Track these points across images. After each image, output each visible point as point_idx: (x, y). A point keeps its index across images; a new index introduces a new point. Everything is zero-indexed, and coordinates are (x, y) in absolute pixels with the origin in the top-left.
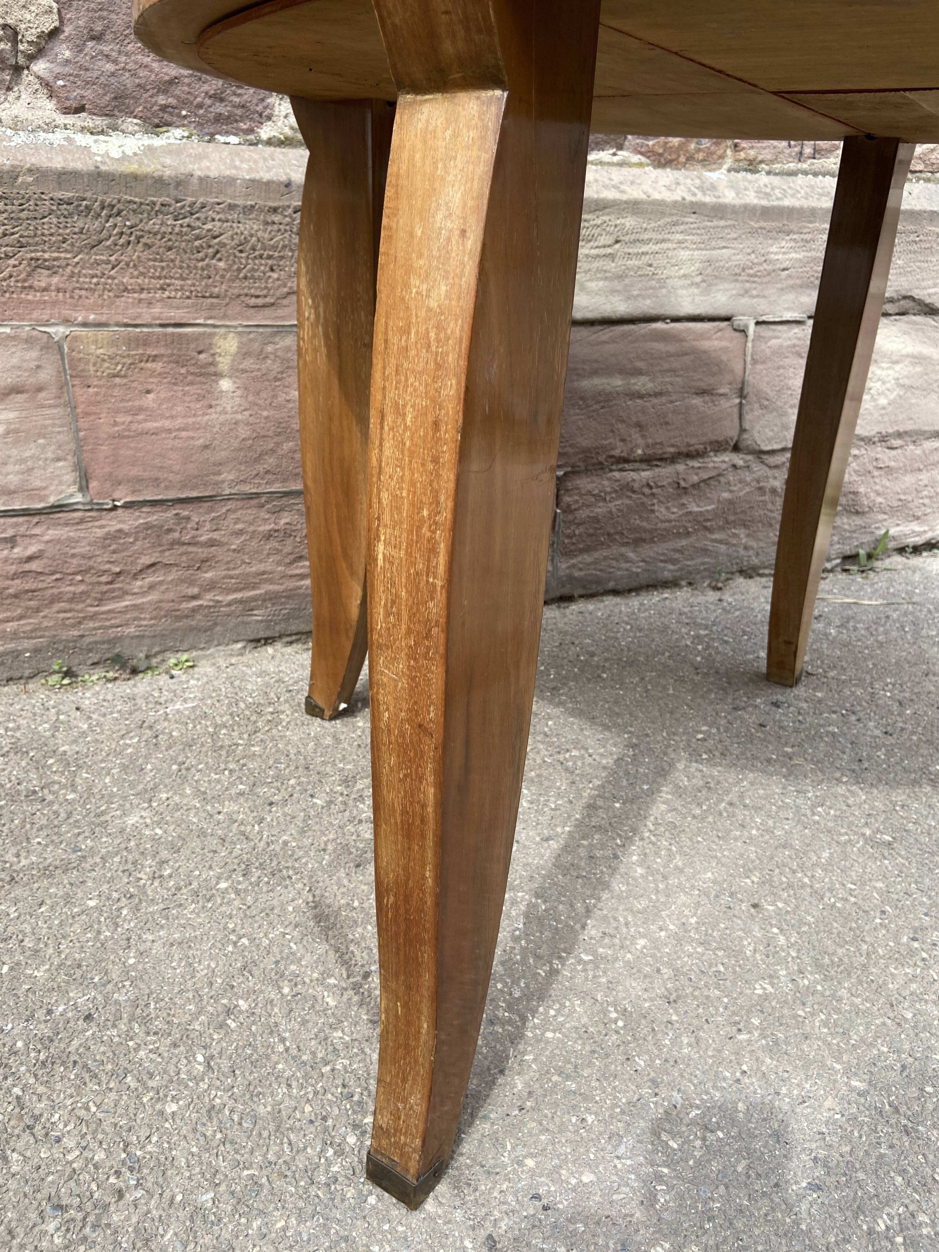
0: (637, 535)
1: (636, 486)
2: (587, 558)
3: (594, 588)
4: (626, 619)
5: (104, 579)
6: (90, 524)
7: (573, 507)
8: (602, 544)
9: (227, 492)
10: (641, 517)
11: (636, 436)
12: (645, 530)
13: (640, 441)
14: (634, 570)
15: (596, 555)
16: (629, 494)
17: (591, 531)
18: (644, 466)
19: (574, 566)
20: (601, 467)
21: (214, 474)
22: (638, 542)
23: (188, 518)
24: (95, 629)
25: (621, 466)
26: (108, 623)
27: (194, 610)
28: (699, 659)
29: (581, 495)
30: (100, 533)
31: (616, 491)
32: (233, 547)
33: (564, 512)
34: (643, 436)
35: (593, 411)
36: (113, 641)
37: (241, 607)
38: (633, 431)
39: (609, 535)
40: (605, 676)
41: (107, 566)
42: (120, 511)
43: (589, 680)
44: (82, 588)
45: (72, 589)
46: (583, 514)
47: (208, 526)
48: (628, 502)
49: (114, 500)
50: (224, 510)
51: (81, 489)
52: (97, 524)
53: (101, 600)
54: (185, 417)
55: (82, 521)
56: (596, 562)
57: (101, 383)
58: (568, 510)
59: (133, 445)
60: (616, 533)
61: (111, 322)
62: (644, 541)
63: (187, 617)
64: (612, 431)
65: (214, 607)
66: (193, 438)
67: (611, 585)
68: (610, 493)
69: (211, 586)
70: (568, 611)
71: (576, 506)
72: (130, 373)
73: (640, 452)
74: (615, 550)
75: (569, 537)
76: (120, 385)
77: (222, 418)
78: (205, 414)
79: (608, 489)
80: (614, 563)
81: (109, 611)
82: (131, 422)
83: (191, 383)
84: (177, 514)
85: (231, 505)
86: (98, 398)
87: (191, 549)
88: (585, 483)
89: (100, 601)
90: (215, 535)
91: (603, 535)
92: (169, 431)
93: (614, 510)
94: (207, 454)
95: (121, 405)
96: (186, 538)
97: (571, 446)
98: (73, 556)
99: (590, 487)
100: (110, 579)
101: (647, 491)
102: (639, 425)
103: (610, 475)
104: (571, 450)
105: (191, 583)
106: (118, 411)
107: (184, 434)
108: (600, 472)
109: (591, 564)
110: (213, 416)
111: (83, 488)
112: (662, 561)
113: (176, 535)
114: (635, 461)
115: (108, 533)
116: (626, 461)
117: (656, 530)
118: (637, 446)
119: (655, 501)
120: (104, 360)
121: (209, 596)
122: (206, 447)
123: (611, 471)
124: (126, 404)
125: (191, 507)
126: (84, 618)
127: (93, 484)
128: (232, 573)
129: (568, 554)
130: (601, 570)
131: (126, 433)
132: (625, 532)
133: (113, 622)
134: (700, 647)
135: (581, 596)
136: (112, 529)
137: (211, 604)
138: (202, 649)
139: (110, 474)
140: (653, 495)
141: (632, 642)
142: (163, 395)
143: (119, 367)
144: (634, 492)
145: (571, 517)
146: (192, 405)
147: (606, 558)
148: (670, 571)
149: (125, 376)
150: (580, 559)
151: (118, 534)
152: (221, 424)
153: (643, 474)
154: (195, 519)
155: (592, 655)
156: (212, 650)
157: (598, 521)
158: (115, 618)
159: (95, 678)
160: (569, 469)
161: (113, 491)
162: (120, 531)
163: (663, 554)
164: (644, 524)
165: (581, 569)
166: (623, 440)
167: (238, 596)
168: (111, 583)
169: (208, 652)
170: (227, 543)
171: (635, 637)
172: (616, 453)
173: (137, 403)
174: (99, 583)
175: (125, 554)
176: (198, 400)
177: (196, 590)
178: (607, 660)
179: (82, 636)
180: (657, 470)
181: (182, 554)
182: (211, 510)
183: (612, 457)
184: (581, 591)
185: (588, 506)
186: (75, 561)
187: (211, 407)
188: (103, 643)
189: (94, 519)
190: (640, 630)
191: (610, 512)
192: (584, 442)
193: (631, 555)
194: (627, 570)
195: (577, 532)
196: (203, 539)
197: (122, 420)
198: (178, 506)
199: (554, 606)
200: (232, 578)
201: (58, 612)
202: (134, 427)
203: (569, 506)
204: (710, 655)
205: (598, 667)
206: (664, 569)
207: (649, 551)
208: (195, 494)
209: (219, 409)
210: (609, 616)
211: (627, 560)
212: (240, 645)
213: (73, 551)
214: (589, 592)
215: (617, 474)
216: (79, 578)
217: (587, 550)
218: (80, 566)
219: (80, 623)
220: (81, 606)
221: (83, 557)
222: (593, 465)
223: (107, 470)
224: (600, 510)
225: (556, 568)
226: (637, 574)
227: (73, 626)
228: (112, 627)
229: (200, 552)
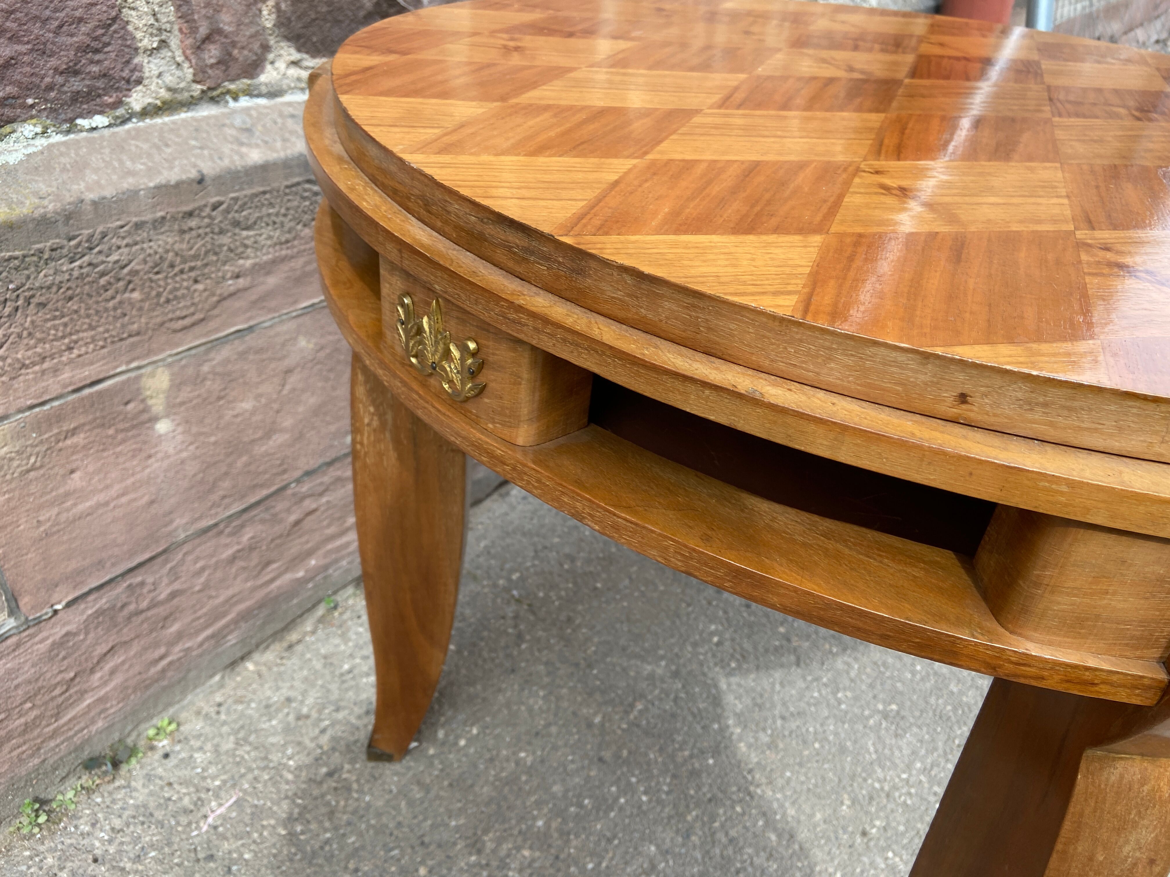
5: (57, 692)
6: (29, 644)
9: (183, 536)
21: (166, 526)
23: (142, 584)
24: (57, 746)
26: (71, 733)
27: (164, 671)
30: (43, 647)
32: (197, 588)
36: (79, 749)
37: (213, 642)
41: (59, 678)
42: (63, 614)
44: (35, 713)
45: (22, 720)
47: (165, 580)
49: (52, 606)
50: (180, 556)
51: (11, 613)
52: (37, 639)
53: (58, 713)
54: (122, 480)
55: (18, 645)
57: (13, 485)
59: (65, 538)
61: (11, 411)
63: (157, 681)
65: (185, 656)
66: (135, 500)
69: (180, 636)
72: (47, 460)
76: (36, 479)
77: (166, 463)
78: (144, 469)
81: (70, 720)
82: (58, 514)
83: (124, 441)
84: (130, 586)
85: (186, 548)
86: (12, 504)
87: (150, 613)
89: (57, 716)
90: (176, 586)
92: (107, 504)
94: (154, 509)
95: (44, 499)
96: (144, 604)
98: (17, 687)
100: (65, 687)
105: (156, 645)
106: (40, 508)
107: (124, 500)
110: (155, 465)
111: (13, 611)
113: (132, 607)
115: (54, 644)
120: (11, 459)
121: (177, 648)
122: (152, 502)
124: (48, 497)
125: (142, 570)
126: (42, 742)
127: (25, 602)
128: (200, 613)
131: (55, 529)
133: (76, 728)
136: (57, 637)
137: (181, 654)
138: (179, 702)
139: (44, 580)
142: (91, 468)
143: (32, 460)
146: (128, 465)
149: (41, 467)
151: (65, 639)
152: (166, 471)
154: (150, 580)
156: (189, 697)
158: (79, 723)
159: (70, 794)
161: (50, 596)
162: (67, 634)
167: (209, 632)
168: (67, 690)
169: (186, 702)
170: (190, 588)
173: (61, 491)
174: (53, 699)
175: (76, 655)
176: (134, 456)
177: (162, 650)
179: (44, 761)
181: (142, 622)
182: (167, 561)
186: (20, 692)
187: (150, 457)
188: (70, 753)
189: (32, 636)
196: (163, 596)
197: (48, 515)
198: (128, 576)
199: (495, 496)
200: (199, 618)
201: (10, 752)
202: (63, 517)
208: (147, 556)
209: (160, 455)
212: (217, 678)
213: (16, 682)
216: (29, 705)
218: (28, 692)
219: (39, 749)
220: (36, 732)
221: (29, 682)
223: (39, 577)
227: (32, 756)
228: (76, 734)
229: (162, 611)
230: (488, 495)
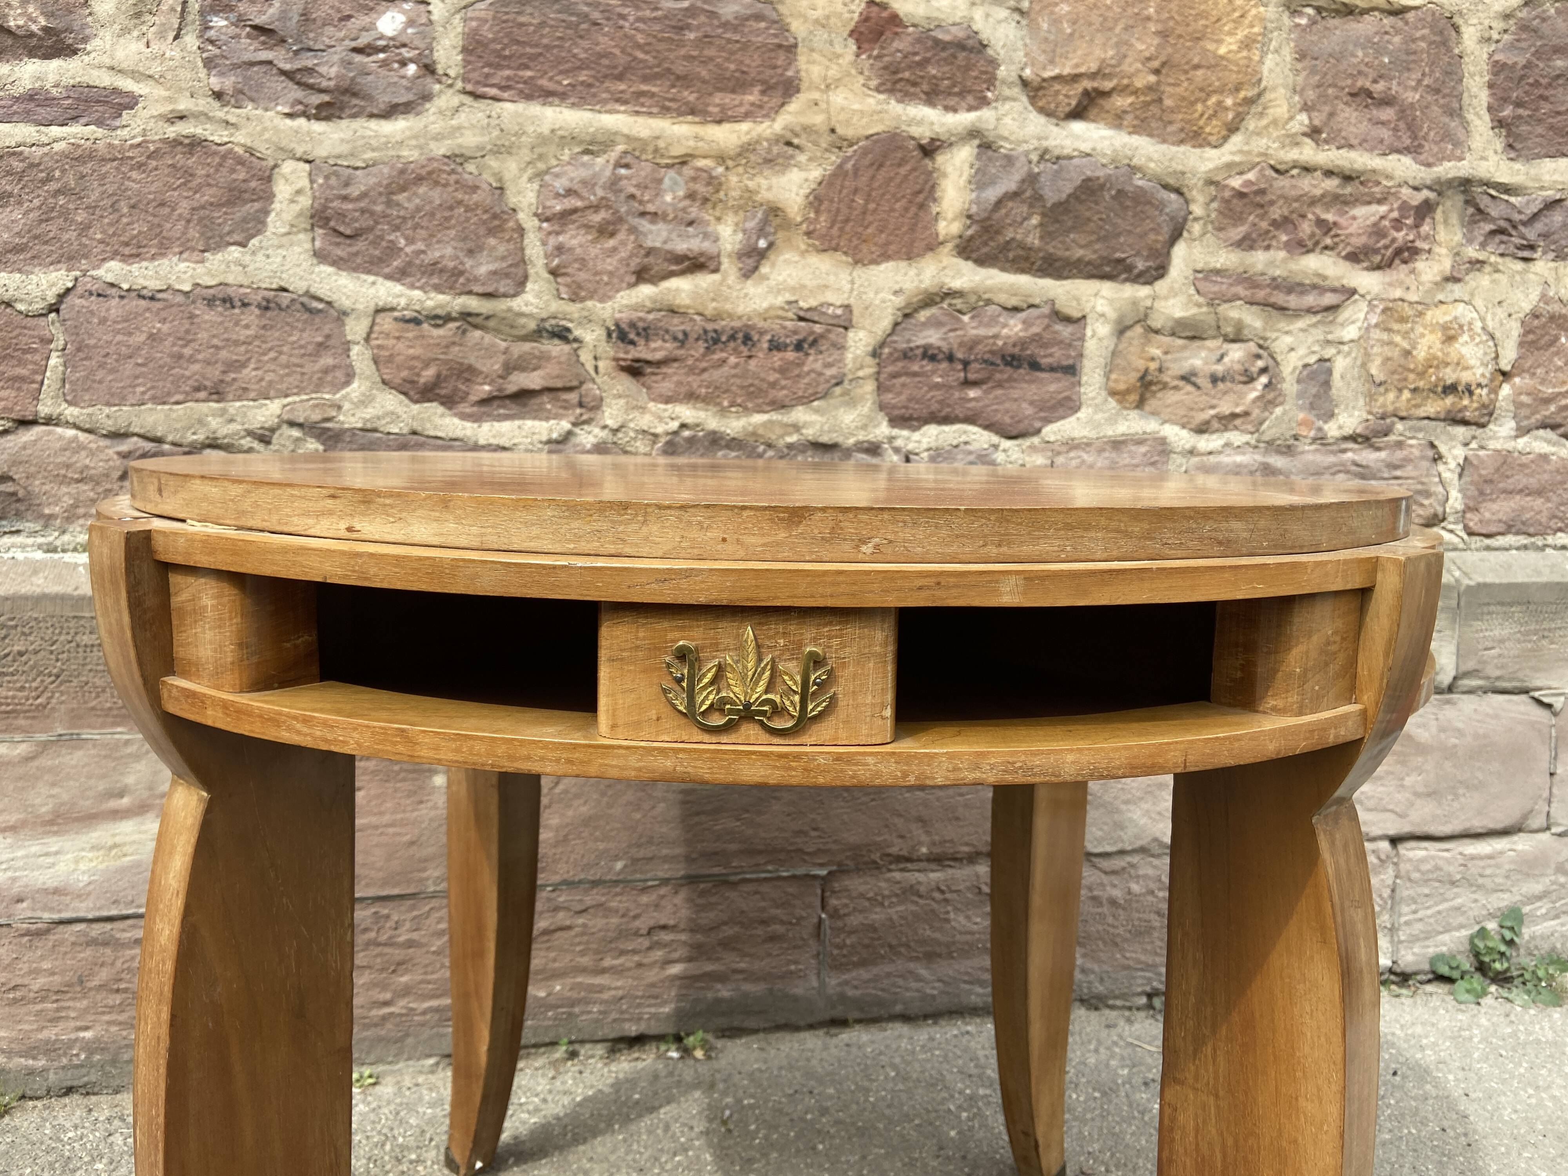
0: (929, 949)
1: (922, 889)
2: (864, 974)
3: (875, 1012)
4: (897, 1060)
7: (842, 912)
8: (883, 957)
9: (432, 889)
10: (931, 927)
11: (918, 832)
12: (939, 943)
13: (924, 838)
14: (928, 991)
15: (875, 970)
16: (915, 899)
17: (866, 941)
18: (933, 866)
19: (846, 983)
20: (876, 866)
21: (419, 871)
22: (930, 957)
23: (388, 917)
25: (902, 866)
27: (384, 1018)
28: (953, 1133)
29: (852, 899)
31: (897, 895)
32: (433, 949)
33: (831, 916)
34: (928, 833)
35: (862, 804)
37: (437, 1017)
38: (913, 826)
39: (891, 947)
40: (820, 1147)
43: (798, 1151)
46: (855, 920)
47: (408, 925)
48: (913, 908)
50: (427, 908)
54: (393, 813)
56: (876, 979)
58: (835, 915)
60: (902, 945)
62: (940, 956)
63: (376, 1025)
64: (887, 826)
65: (406, 1015)
66: (399, 834)
67: (899, 1008)
68: (889, 897)
69: (406, 991)
70: (834, 1041)
71: (846, 911)
73: (924, 850)
74: (900, 965)
75: (839, 947)
77: (433, 813)
78: (413, 811)
79: (886, 893)
80: (900, 982)
83: (404, 780)
84: (376, 913)
85: (434, 903)
87: (387, 950)
88: (857, 884)
90: (415, 936)
91: (882, 946)
92: (376, 827)
93: (895, 917)
94: (413, 850)
96: (383, 938)
97: (835, 842)
99: (862, 889)
101: (937, 895)
102: (920, 820)
103: (889, 875)
104: (834, 847)
105: (384, 987)
107: (391, 830)
108: (876, 872)
109: (869, 981)
110: (424, 811)
112: (965, 982)
113: (372, 935)
114: (919, 860)
116: (908, 860)
117: (954, 943)
118: (921, 843)
119: (949, 908)
121: (402, 1003)
122: (412, 843)
123: (890, 870)
125: (391, 904)
128: (429, 977)
129: (838, 966)
130: (883, 990)
132: (912, 944)
134: (964, 1115)
135: (859, 1021)
137: (404, 1011)
138: (390, 1063)
140: (946, 900)
141: (884, 1099)
142: (372, 792)
144: (921, 897)
145: (840, 924)
146: (403, 801)
147: (889, 975)
148: (978, 995)
150: (854, 974)
152: (431, 820)
153: (933, 875)
154: (395, 917)
155: (824, 1111)
156: (401, 1065)
157: (875, 930)
160: (834, 868)
163: (967, 973)
164: (937, 935)
165: (856, 987)
166: (902, 837)
167: (434, 1003)
169: (397, 1067)
170: (425, 945)
171: (893, 1090)
172: (894, 850)
176: (408, 796)
177: (388, 996)
178: (838, 1122)
180: (950, 871)
181: (376, 956)
182: (413, 908)
183: (889, 855)
184: (857, 1015)
185: (861, 912)
187: (421, 802)
190: (905, 1079)
191: (891, 919)
192: (852, 837)
193: (923, 972)
194: (918, 991)
195: (848, 942)
196: (401, 939)
198: (378, 904)
199: (821, 1032)
200: (429, 982)
203: (836, 910)
204: (971, 1128)
205: (819, 1132)
206: (970, 993)
207: (948, 969)
208: (396, 891)
209: (430, 804)
210: (881, 1053)
211: (919, 979)
212: (432, 1061)
214: (869, 1016)
215: (897, 875)
217: (863, 963)
222: (866, 863)
224: (877, 916)
225: (823, 984)
226: (933, 997)
229: (398, 954)
230: (811, 1027)
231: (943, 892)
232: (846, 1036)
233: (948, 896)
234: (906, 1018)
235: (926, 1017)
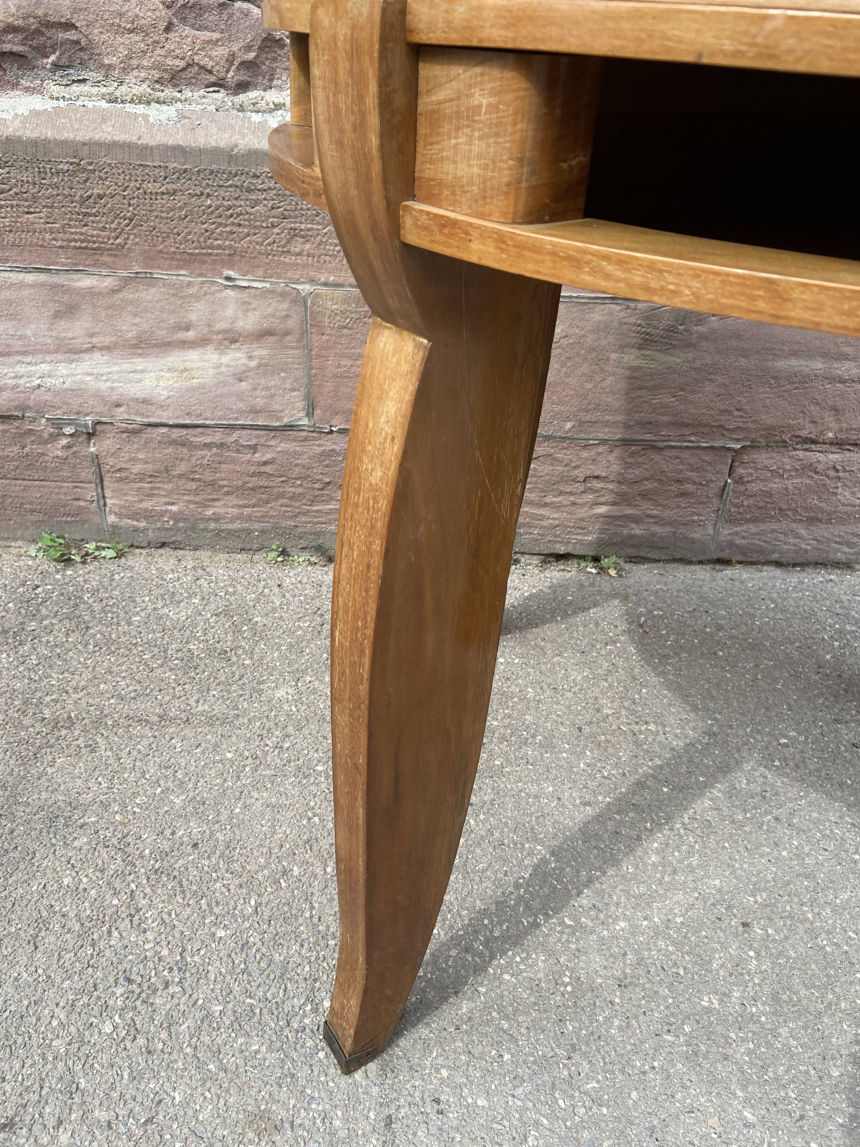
0: (813, 514)
1: (820, 467)
2: (753, 528)
3: (755, 557)
4: (775, 596)
5: (317, 486)
6: (312, 442)
7: (746, 479)
8: (772, 517)
10: (820, 498)
11: (829, 419)
12: (822, 511)
13: (833, 425)
14: (803, 546)
15: (763, 527)
16: (811, 474)
17: (761, 504)
18: (834, 449)
19: (737, 533)
20: (784, 444)
22: (812, 521)
24: (306, 522)
25: (807, 446)
26: (316, 520)
28: (828, 657)
29: (756, 469)
30: (318, 450)
31: (796, 470)
33: (736, 482)
34: (838, 421)
35: (785, 391)
36: (318, 534)
38: (826, 414)
39: (780, 510)
40: (721, 654)
41: (320, 477)
42: (335, 434)
43: (703, 654)
44: (300, 490)
45: (293, 490)
46: (754, 487)
48: (808, 482)
49: (331, 426)
51: (307, 415)
52: (317, 443)
53: (313, 501)
55: (306, 439)
56: (762, 533)
57: (332, 332)
58: (740, 481)
59: (350, 384)
60: (789, 509)
61: (346, 283)
62: (820, 521)
64: (803, 412)
67: (775, 556)
68: (789, 471)
70: (720, 575)
71: (750, 479)
72: (355, 326)
73: (831, 435)
74: (785, 525)
75: (736, 506)
76: (347, 335)
79: (788, 467)
80: (782, 537)
81: (318, 511)
82: (351, 366)
86: (329, 344)
88: (763, 458)
89: (312, 502)
91: (774, 509)
93: (790, 487)
95: (346, 351)
97: (753, 422)
98: (296, 465)
99: (767, 463)
100: (321, 486)
101: (832, 473)
102: (835, 409)
103: (794, 453)
104: (752, 426)
106: (342, 356)
108: (782, 450)
109: (756, 534)
111: (310, 414)
112: (836, 542)
114: (825, 443)
115: (324, 451)
116: (813, 442)
117: (836, 512)
118: (829, 429)
119: (839, 484)
120: (336, 314)
123: (795, 449)
124: (349, 351)
126: (299, 513)
127: (318, 412)
129: (732, 521)
130: (765, 541)
131: (347, 374)
132: (799, 510)
133: (320, 519)
134: (836, 644)
135: (740, 562)
136: (328, 449)
139: (331, 406)
140: (839, 478)
141: (767, 624)
143: (347, 321)
144: (817, 473)
145: (742, 488)
147: (773, 531)
148: (844, 553)
149: (351, 328)
150: (744, 528)
151: (331, 453)
153: (831, 456)
155: (720, 628)
157: (771, 496)
158: (322, 517)
159: (301, 559)
160: (749, 443)
161: (331, 419)
162: (333, 450)
163: (839, 536)
164: (823, 505)
165: (744, 538)
166: (814, 422)
168: (322, 489)
171: (774, 618)
172: (804, 433)
173: (357, 351)
174: (313, 488)
175: (334, 469)
178: (731, 637)
179: (296, 526)
180: (848, 454)
183: (798, 436)
184: (740, 558)
185: (762, 480)
186: (297, 469)
188: (311, 534)
189: (315, 439)
190: (783, 611)
191: (786, 489)
192: (769, 420)
193: (803, 532)
194: (794, 545)
195: (746, 503)
197: (345, 363)
199: (708, 567)
201: (281, 506)
202: (353, 370)
203: (741, 477)
204: (843, 655)
205: (718, 643)
206: (838, 550)
207: (822, 531)
210: (760, 589)
211: (797, 536)
213: (297, 462)
214: (749, 559)
215: (801, 454)
216: (299, 482)
217: (754, 520)
218: (301, 473)
219: (296, 516)
220: (298, 504)
221: (304, 467)
222: (776, 442)
223: (329, 402)
224: (775, 485)
225: (717, 532)
226: (806, 551)
227: (291, 518)
228: (318, 523)
230: (700, 562)
231: (838, 471)
232: (729, 572)
233: (841, 474)
234: (778, 564)
235: (795, 565)
